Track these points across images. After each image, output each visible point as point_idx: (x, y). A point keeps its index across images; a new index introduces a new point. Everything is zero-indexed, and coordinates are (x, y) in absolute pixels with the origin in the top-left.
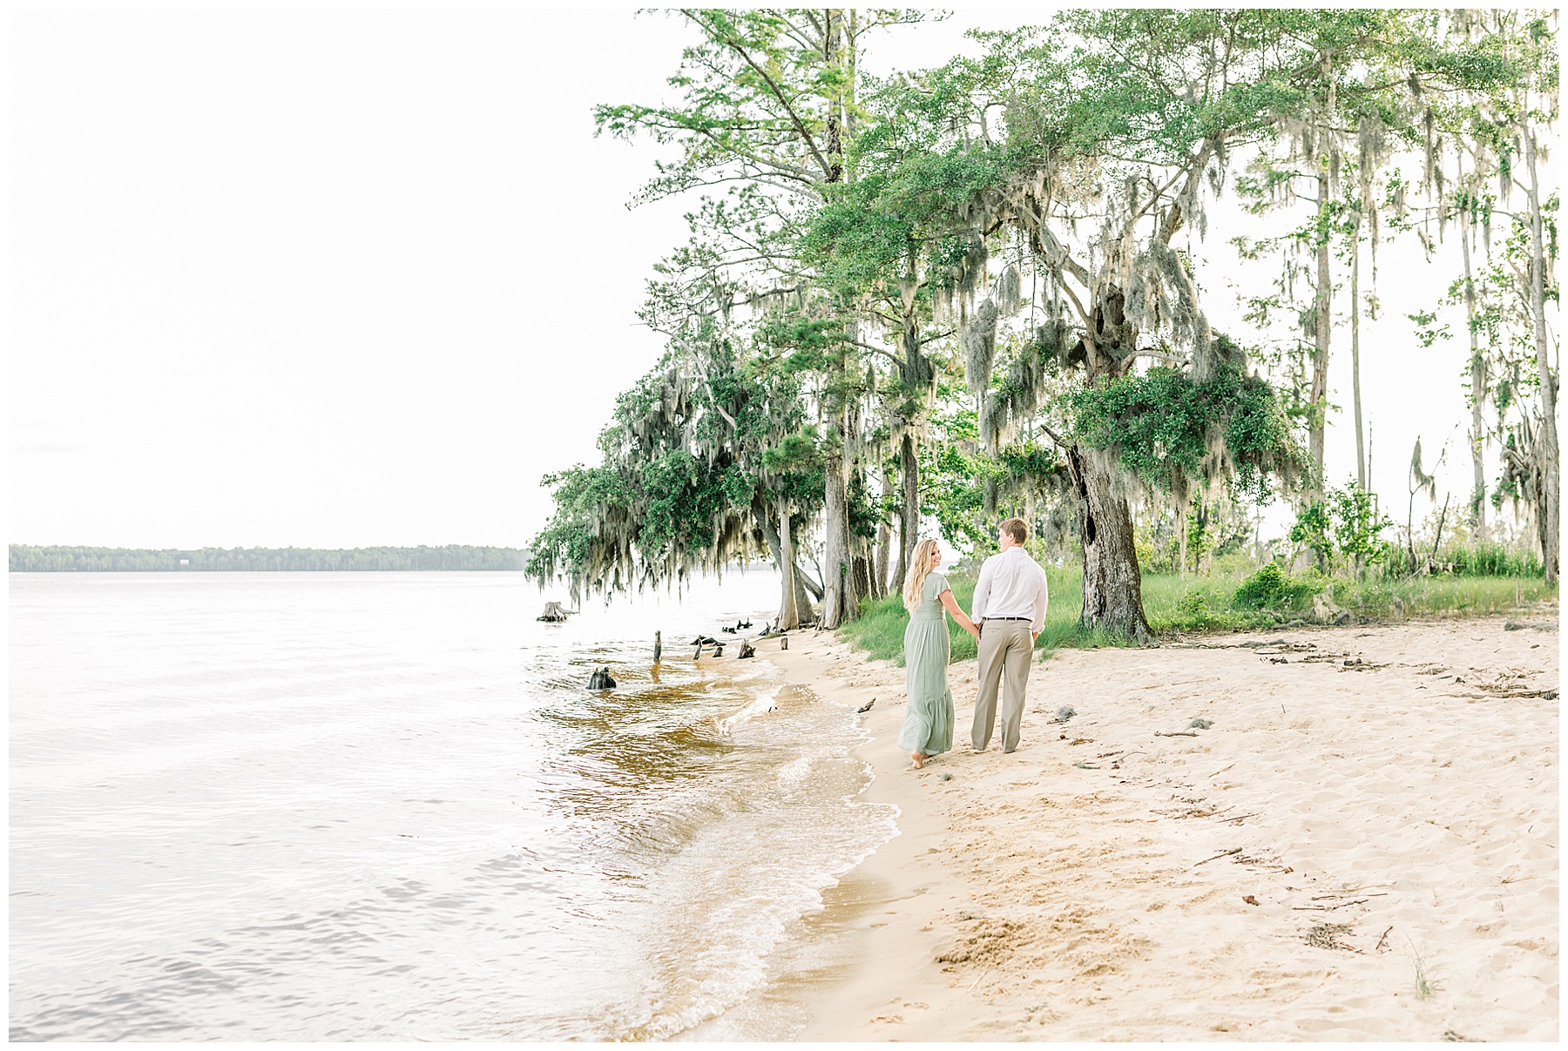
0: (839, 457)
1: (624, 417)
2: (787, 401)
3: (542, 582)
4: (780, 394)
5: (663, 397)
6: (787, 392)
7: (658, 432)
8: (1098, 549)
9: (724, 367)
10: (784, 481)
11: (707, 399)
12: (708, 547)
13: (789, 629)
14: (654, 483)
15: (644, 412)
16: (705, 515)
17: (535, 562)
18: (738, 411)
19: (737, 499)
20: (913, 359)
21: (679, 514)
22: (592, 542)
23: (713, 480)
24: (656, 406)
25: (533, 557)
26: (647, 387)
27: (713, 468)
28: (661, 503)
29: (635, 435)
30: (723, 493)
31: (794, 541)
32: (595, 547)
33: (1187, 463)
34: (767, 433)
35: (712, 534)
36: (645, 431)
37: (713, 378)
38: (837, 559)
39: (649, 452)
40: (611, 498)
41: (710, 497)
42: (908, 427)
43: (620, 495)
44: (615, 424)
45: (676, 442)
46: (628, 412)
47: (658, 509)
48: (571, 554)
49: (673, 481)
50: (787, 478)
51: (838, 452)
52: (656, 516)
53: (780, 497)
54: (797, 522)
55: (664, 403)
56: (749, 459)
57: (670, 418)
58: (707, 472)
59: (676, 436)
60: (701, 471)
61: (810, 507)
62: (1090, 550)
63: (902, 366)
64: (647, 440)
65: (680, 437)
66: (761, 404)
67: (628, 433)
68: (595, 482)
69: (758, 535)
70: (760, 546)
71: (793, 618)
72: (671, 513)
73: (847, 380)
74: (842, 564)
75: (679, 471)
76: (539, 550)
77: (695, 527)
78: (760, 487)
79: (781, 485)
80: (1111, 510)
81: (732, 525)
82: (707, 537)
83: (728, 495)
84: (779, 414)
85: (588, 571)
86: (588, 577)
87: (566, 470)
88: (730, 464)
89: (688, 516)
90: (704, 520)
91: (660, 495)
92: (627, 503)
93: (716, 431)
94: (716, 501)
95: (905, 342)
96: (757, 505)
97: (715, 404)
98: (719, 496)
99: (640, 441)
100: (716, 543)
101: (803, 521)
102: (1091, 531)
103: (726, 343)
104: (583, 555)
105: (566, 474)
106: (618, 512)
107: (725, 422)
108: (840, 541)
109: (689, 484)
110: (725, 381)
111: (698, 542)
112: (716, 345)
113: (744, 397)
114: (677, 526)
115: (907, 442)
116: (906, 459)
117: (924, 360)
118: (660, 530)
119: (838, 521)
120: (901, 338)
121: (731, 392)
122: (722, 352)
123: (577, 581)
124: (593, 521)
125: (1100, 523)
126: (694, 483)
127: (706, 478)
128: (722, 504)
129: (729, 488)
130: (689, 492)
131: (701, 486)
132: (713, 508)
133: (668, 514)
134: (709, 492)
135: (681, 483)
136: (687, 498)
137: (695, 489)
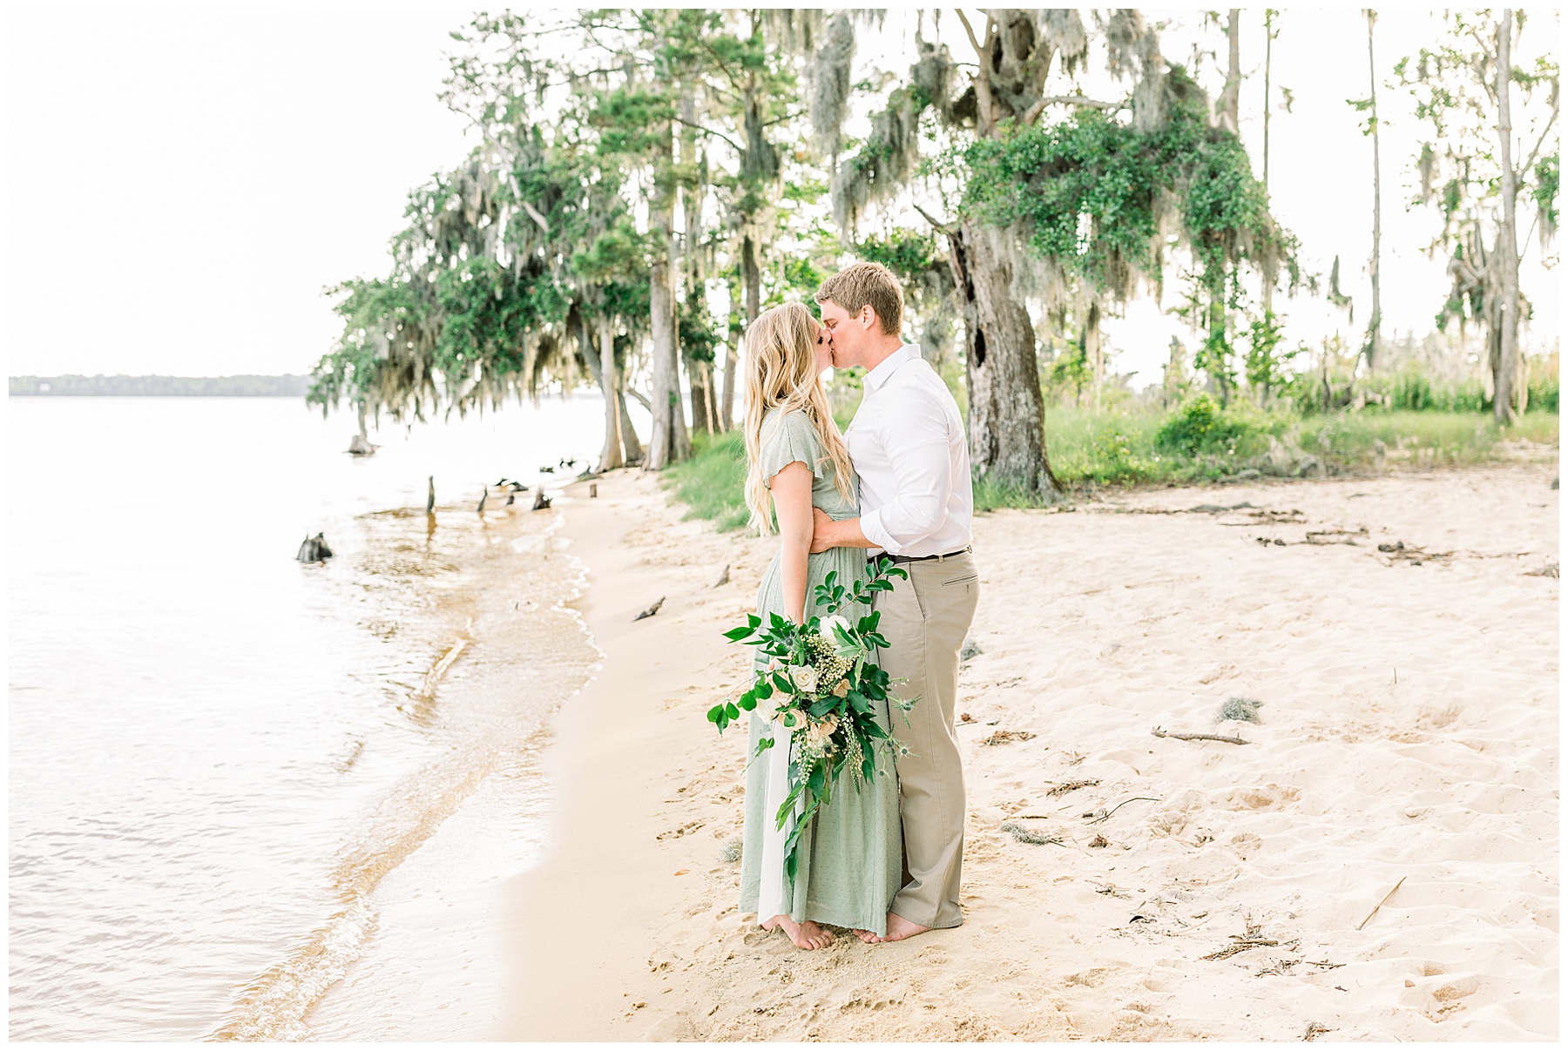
0: (666, 263)
1: (415, 214)
2: (608, 198)
3: (325, 412)
4: (599, 189)
5: (462, 192)
6: (608, 187)
7: (456, 234)
8: (990, 374)
9: (533, 156)
10: (606, 292)
11: (512, 194)
12: (517, 372)
13: (613, 468)
14: (451, 295)
15: (438, 208)
16: (513, 334)
17: (317, 389)
18: (550, 207)
19: (548, 314)
20: (755, 144)
21: (482, 332)
22: (380, 365)
23: (522, 292)
24: (453, 204)
25: (313, 382)
26: (443, 181)
27: (521, 278)
28: (458, 319)
29: (428, 236)
30: (533, 308)
31: (619, 364)
32: (385, 372)
33: (1130, 245)
34: (584, 235)
35: (524, 356)
36: (441, 232)
37: (519, 169)
38: (666, 387)
39: (446, 259)
40: (401, 311)
41: (518, 313)
42: (748, 227)
43: (411, 310)
44: (408, 223)
45: (479, 246)
46: (419, 209)
47: (456, 326)
48: (355, 380)
49: (474, 293)
50: (609, 289)
51: (664, 257)
52: (453, 334)
53: (601, 313)
54: (620, 344)
55: (464, 200)
57: (471, 217)
58: (514, 283)
59: (479, 240)
60: (507, 281)
61: (636, 325)
62: (979, 374)
63: (741, 152)
64: (444, 244)
65: (483, 241)
66: (577, 201)
67: (421, 235)
68: (380, 293)
69: (579, 358)
70: (583, 371)
72: (472, 331)
73: (675, 169)
74: (671, 393)
75: (480, 284)
76: (321, 373)
77: (500, 348)
78: (578, 302)
79: (602, 299)
80: (1008, 320)
81: (547, 349)
82: (516, 360)
83: (539, 309)
84: (598, 214)
85: (377, 399)
86: (377, 406)
87: (346, 280)
88: (541, 273)
89: (493, 335)
90: (512, 339)
91: (459, 309)
92: (418, 318)
93: (524, 233)
94: (526, 318)
95: (746, 124)
96: (574, 321)
97: (522, 200)
98: (529, 311)
99: (437, 245)
101: (628, 341)
102: (980, 349)
103: (535, 130)
104: (369, 381)
105: (349, 284)
106: (411, 329)
107: (535, 226)
108: (669, 366)
109: (493, 297)
110: (533, 174)
111: (505, 366)
112: (522, 127)
113: (557, 192)
114: (481, 345)
115: (748, 245)
116: (747, 268)
117: (770, 147)
118: (459, 351)
119: (665, 342)
120: (741, 118)
121: (541, 186)
122: (528, 138)
123: (362, 411)
124: (383, 340)
125: (994, 339)
126: (499, 295)
127: (514, 289)
128: (533, 321)
129: (540, 302)
130: (493, 306)
131: (507, 299)
132: (523, 326)
133: (468, 332)
134: (516, 307)
135: (483, 295)
136: (492, 313)
137: (501, 303)
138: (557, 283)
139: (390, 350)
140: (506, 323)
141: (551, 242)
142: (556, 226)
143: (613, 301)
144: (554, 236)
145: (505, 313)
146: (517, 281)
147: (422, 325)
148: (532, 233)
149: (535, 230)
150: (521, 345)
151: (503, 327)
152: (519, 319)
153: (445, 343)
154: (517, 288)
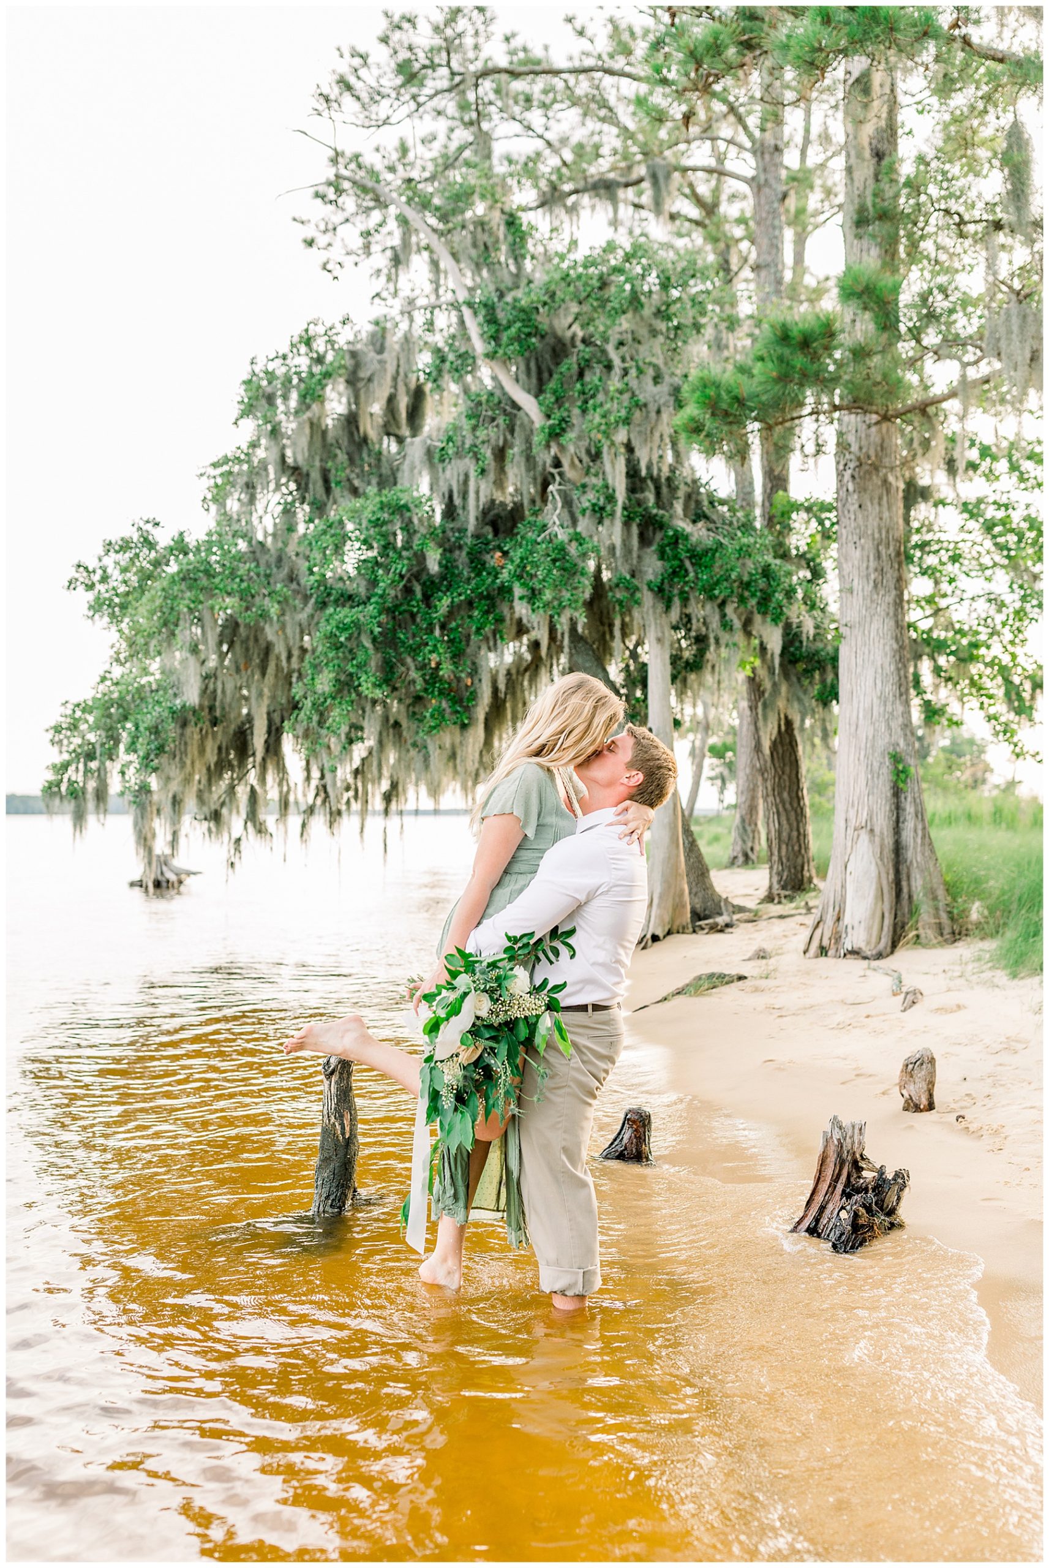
1: (261, 412)
10: (662, 555)
12: (464, 727)
13: (669, 933)
16: (458, 647)
18: (545, 378)
21: (394, 642)
23: (477, 563)
24: (337, 399)
26: (317, 346)
27: (476, 536)
28: (348, 617)
30: (505, 591)
32: (192, 730)
35: (474, 696)
36: (312, 456)
37: (482, 299)
39: (321, 508)
40: (225, 604)
41: (470, 604)
46: (270, 403)
52: (337, 646)
53: (652, 599)
56: (568, 503)
58: (462, 546)
60: (448, 539)
64: (316, 475)
65: (392, 471)
71: (678, 907)
72: (374, 640)
77: (433, 678)
83: (518, 592)
89: (415, 650)
90: (457, 656)
91: (347, 599)
93: (487, 435)
97: (489, 362)
98: (494, 599)
100: (481, 717)
109: (419, 572)
111: (439, 716)
113: (559, 350)
118: (346, 685)
126: (433, 566)
127: (462, 557)
129: (519, 576)
130: (418, 589)
131: (448, 577)
132: (480, 631)
133: (367, 643)
134: (467, 591)
135: (402, 567)
136: (414, 603)
137: (433, 582)
138: (561, 536)
139: (204, 691)
140: (443, 627)
141: (546, 447)
142: (557, 414)
143: (677, 572)
144: (555, 434)
145: (443, 604)
146: (467, 542)
147: (270, 633)
148: (504, 436)
149: (513, 425)
150: (472, 668)
151: (437, 632)
152: (470, 617)
153: (317, 667)
154: (468, 553)
